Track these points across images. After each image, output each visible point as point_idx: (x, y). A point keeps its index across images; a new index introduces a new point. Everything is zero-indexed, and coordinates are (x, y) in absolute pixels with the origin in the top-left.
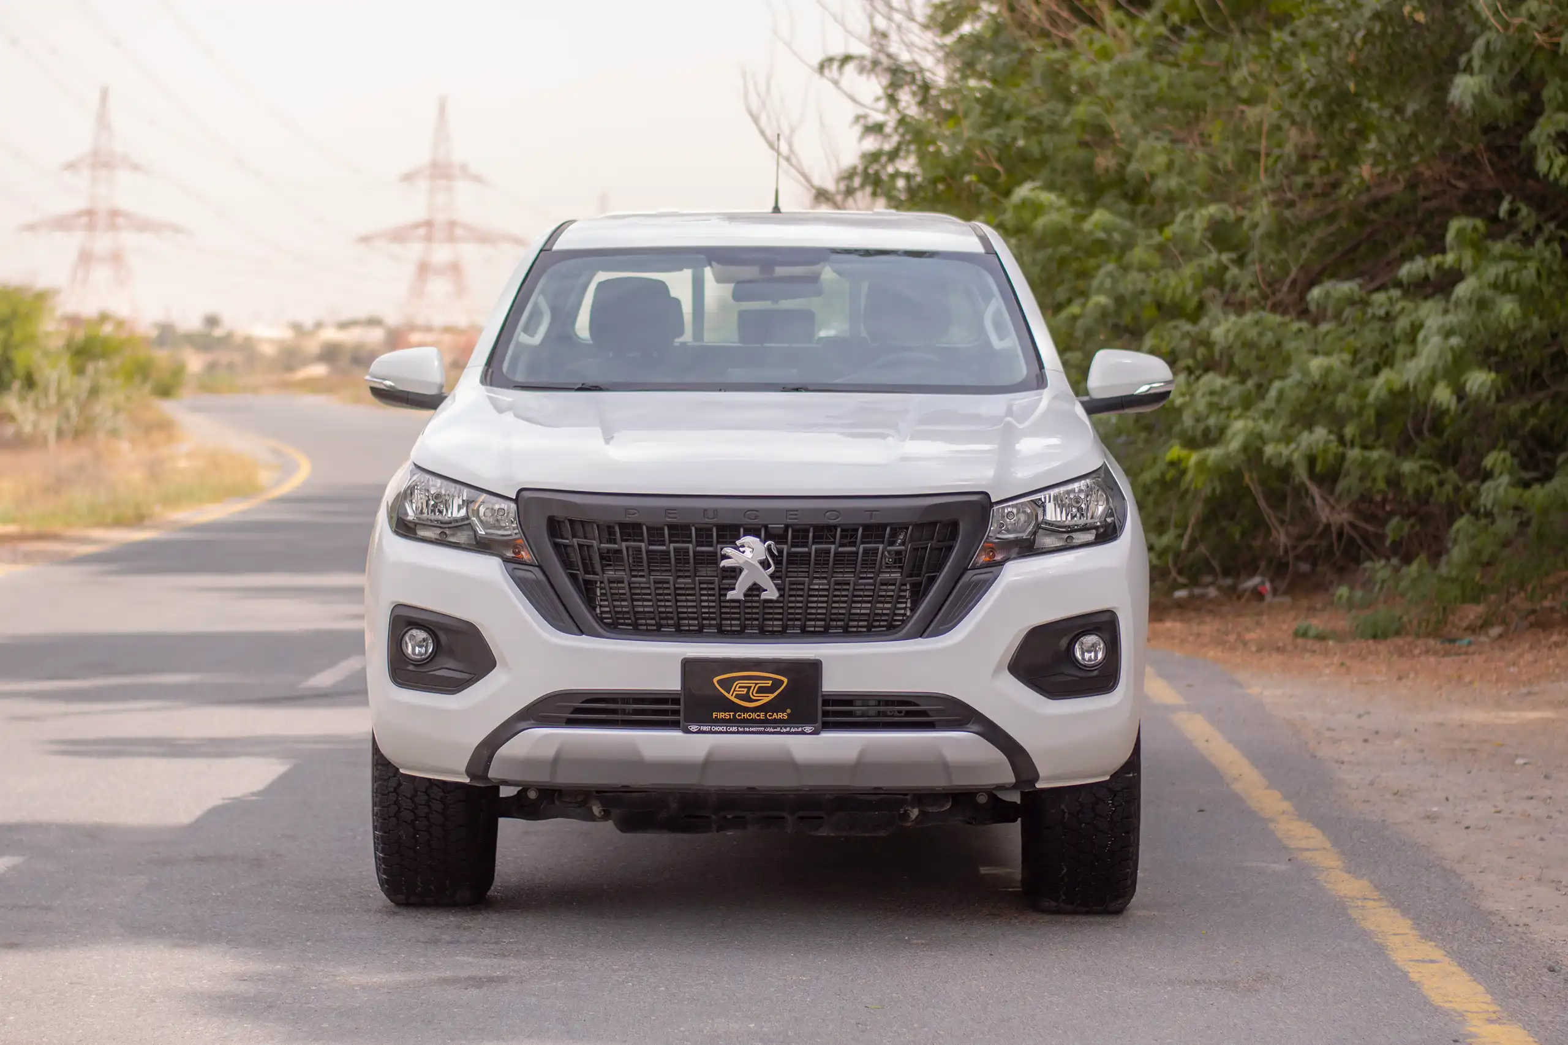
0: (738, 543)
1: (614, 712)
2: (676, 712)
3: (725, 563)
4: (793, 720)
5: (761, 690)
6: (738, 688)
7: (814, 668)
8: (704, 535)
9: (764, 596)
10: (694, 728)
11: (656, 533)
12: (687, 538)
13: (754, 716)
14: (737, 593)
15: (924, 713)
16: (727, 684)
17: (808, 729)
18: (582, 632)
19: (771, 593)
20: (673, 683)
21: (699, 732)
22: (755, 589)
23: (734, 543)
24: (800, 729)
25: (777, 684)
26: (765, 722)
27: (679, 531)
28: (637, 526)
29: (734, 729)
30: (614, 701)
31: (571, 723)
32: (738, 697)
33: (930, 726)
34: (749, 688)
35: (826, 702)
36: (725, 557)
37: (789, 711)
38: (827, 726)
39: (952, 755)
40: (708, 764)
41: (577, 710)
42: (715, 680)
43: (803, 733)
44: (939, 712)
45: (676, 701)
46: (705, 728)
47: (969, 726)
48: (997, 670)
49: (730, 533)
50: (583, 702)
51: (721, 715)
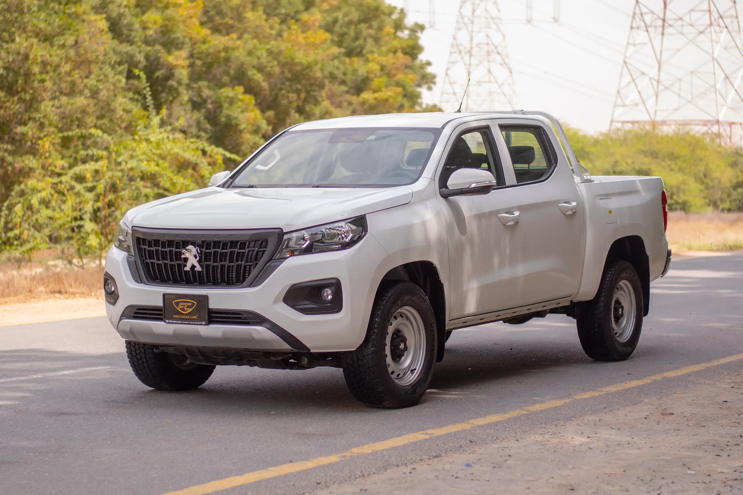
0: (187, 248)
1: (146, 314)
2: (161, 315)
3: (183, 256)
5: (188, 307)
6: (181, 306)
10: (167, 321)
16: (177, 304)
17: (204, 323)
19: (198, 268)
20: (160, 303)
21: (169, 323)
23: (185, 248)
24: (201, 323)
26: (189, 320)
29: (180, 322)
30: (146, 309)
32: (181, 309)
33: (248, 323)
34: (184, 306)
37: (197, 315)
39: (255, 336)
42: (174, 302)
43: (201, 325)
44: (251, 318)
45: (161, 310)
46: (171, 321)
47: (263, 324)
48: (275, 301)
50: (137, 310)
51: (176, 316)
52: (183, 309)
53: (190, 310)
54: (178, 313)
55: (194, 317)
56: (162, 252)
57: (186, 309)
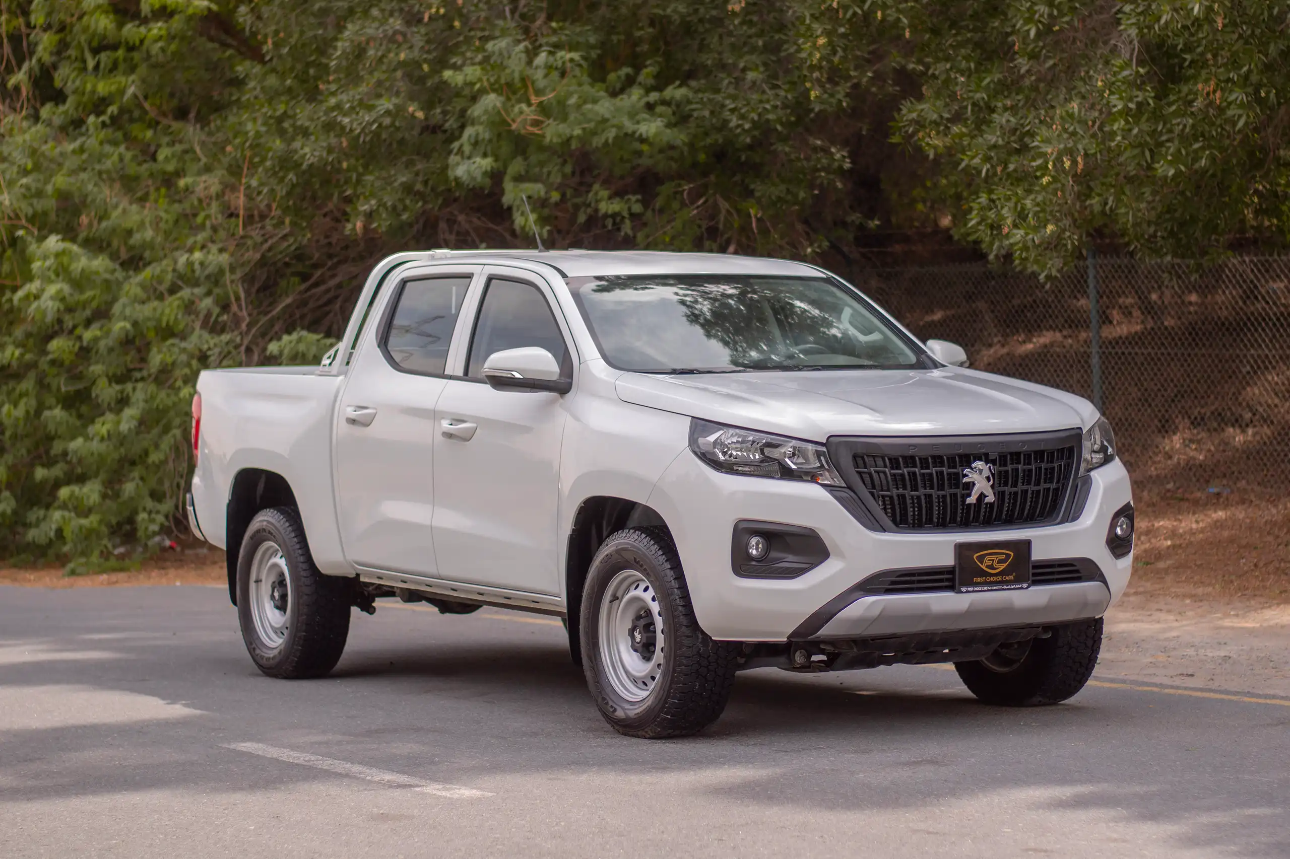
0: (973, 465)
3: (965, 480)
4: (1018, 580)
5: (1000, 561)
6: (987, 561)
7: (1026, 545)
8: (952, 462)
9: (987, 500)
10: (964, 589)
11: (924, 463)
12: (943, 465)
13: (996, 579)
14: (972, 500)
15: (1077, 571)
16: (981, 559)
18: (885, 531)
19: (990, 498)
21: (967, 592)
22: (982, 496)
25: (1008, 556)
27: (938, 460)
28: (912, 458)
31: (888, 591)
32: (988, 567)
35: (1034, 567)
36: (966, 475)
38: (1036, 583)
40: (970, 613)
41: (893, 583)
46: (970, 589)
49: (967, 460)
51: (979, 580)
52: (992, 568)
53: (1003, 566)
54: (983, 573)
55: (1011, 578)
56: (923, 475)
57: (995, 565)
